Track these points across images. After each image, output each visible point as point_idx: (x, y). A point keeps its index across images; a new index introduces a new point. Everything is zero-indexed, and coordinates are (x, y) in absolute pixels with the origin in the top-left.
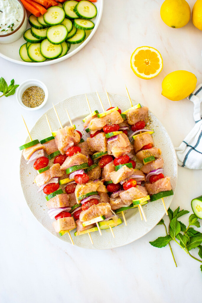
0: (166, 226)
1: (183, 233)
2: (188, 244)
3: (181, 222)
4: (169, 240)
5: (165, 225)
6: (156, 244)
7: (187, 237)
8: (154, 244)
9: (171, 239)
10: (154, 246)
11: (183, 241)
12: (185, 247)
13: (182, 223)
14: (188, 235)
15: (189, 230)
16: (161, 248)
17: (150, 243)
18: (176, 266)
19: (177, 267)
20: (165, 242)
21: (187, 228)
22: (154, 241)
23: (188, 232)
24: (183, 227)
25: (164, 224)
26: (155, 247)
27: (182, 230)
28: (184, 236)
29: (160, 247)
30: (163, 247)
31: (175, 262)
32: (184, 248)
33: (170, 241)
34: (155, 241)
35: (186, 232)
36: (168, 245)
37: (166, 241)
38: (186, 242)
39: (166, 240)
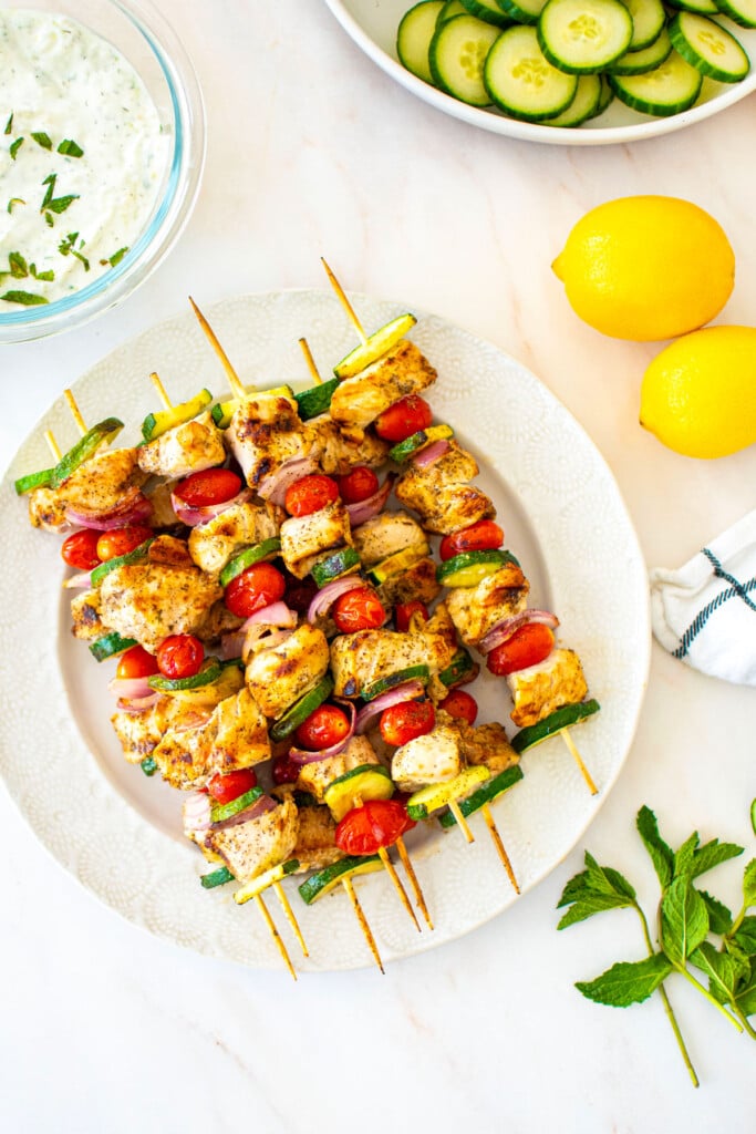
0: (645, 913)
1: (717, 942)
2: (743, 986)
3: (711, 895)
4: (659, 975)
5: (639, 910)
6: (604, 993)
7: (737, 960)
8: (594, 993)
9: (666, 969)
10: (597, 998)
11: (722, 973)
12: (728, 1000)
13: (715, 900)
14: (742, 949)
15: (745, 929)
16: (628, 1008)
17: (580, 986)
18: (691, 1082)
19: (697, 1085)
20: (644, 980)
21: (736, 917)
22: (596, 980)
23: (740, 938)
24: (718, 915)
25: (636, 904)
26: (601, 1005)
27: (714, 927)
28: (725, 956)
29: (621, 1005)
30: (635, 1004)
31: (690, 1066)
32: (727, 1006)
33: (664, 978)
34: (599, 981)
35: (733, 938)
36: (656, 997)
37: (649, 975)
38: (732, 981)
39: (648, 972)
